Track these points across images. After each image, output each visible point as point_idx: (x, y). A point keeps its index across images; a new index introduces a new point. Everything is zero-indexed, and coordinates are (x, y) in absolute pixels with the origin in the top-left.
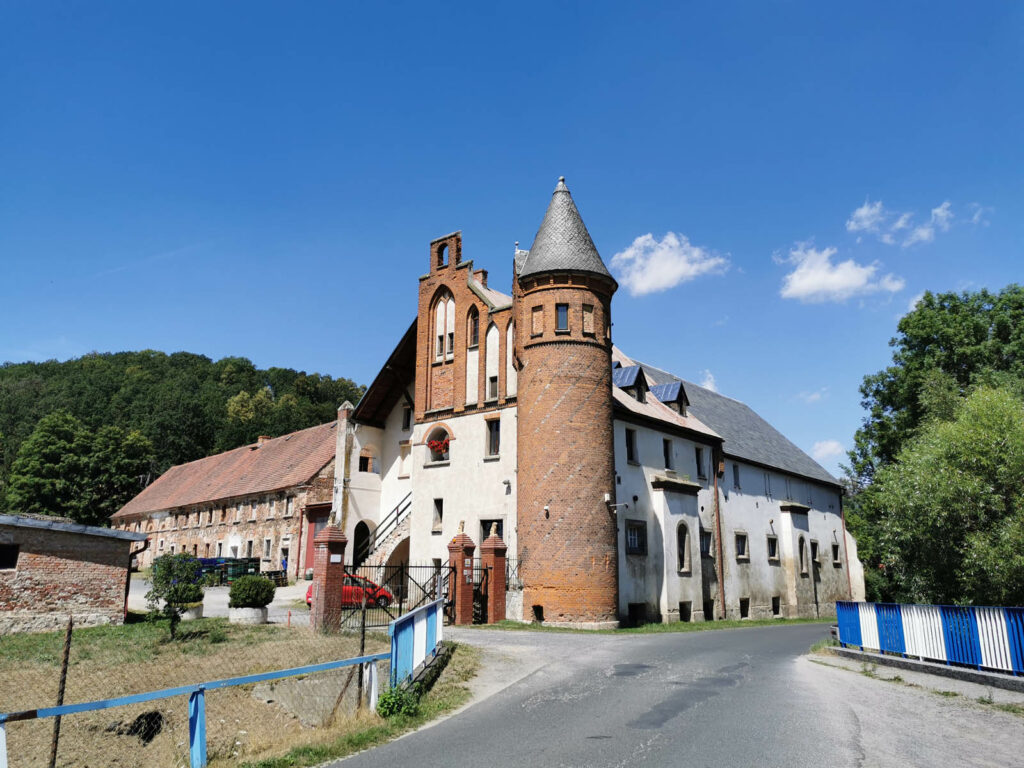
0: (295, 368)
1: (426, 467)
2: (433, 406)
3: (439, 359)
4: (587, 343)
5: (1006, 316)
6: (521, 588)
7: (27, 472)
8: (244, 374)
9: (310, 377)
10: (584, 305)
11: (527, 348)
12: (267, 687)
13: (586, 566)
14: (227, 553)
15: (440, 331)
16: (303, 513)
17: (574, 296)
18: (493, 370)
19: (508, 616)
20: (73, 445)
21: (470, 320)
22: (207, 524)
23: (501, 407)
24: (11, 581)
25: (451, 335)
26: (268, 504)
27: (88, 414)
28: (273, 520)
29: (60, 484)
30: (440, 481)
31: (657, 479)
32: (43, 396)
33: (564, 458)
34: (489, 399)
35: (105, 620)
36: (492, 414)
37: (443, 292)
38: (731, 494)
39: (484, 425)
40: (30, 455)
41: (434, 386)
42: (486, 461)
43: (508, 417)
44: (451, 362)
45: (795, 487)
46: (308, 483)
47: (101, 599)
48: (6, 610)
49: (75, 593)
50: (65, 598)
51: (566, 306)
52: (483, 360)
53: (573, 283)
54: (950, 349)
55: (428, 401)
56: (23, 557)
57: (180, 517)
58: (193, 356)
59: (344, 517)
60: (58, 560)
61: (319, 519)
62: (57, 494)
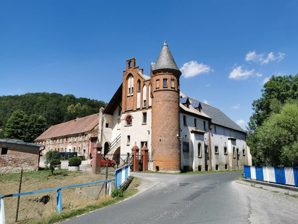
0: (87, 98)
1: (125, 126)
2: (127, 109)
3: (129, 95)
4: (172, 90)
5: (296, 83)
6: (152, 161)
7: (10, 127)
8: (72, 99)
9: (91, 100)
10: (171, 79)
11: (155, 92)
12: (79, 188)
13: (171, 155)
14: (68, 151)
15: (129, 87)
16: (89, 139)
17: (169, 77)
18: (145, 98)
19: (149, 169)
20: (23, 120)
21: (138, 83)
22: (62, 142)
23: (147, 109)
24: (6, 158)
25: (132, 88)
26: (79, 137)
27: (27, 111)
28: (81, 141)
29: (19, 131)
30: (129, 130)
31: (192, 130)
32: (14, 105)
33: (165, 124)
34: (143, 107)
35: (33, 169)
36: (144, 111)
37: (130, 75)
38: (214, 135)
39: (142, 114)
40: (11, 122)
41: (127, 103)
42: (142, 125)
43: (149, 112)
44: (132, 96)
45: (232, 133)
46: (91, 131)
47: (31, 164)
48: (4, 166)
49: (24, 162)
50: (21, 163)
51: (166, 79)
52: (142, 95)
53: (168, 73)
54: (279, 93)
55: (126, 108)
56: (9, 151)
57: (54, 140)
58: (58, 94)
59: (101, 141)
60: (19, 152)
61: (94, 141)
62: (18, 134)
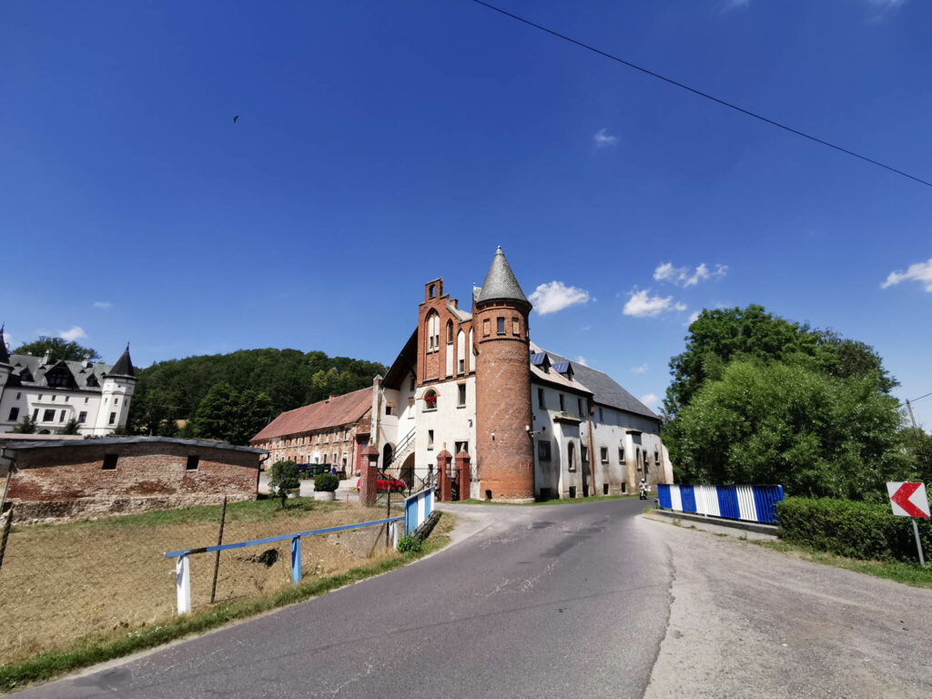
0: (349, 357)
1: (424, 412)
2: (428, 377)
3: (430, 350)
4: (515, 340)
5: (749, 322)
6: (479, 480)
7: (204, 416)
8: (321, 361)
9: (358, 361)
10: (513, 318)
11: (481, 343)
12: (336, 535)
13: (516, 467)
14: (313, 461)
15: (431, 334)
16: (354, 439)
17: (508, 313)
18: (461, 356)
19: (472, 496)
20: (229, 401)
21: (448, 327)
22: (302, 444)
23: (467, 377)
24: (195, 476)
25: (437, 336)
27: (238, 384)
28: (337, 442)
29: (222, 422)
30: (432, 420)
31: (556, 417)
32: (213, 374)
33: (503, 406)
34: (459, 373)
35: (246, 498)
36: (461, 381)
37: (433, 312)
38: (598, 425)
39: (457, 387)
40: (206, 406)
41: (428, 366)
42: (458, 408)
43: (470, 383)
44: (437, 351)
45: (634, 420)
46: (357, 422)
47: (244, 486)
48: (192, 492)
49: (230, 483)
50: (224, 486)
51: (503, 319)
52: (456, 350)
53: (507, 306)
54: (718, 341)
55: (424, 374)
56: (201, 463)
57: (287, 441)
58: (294, 351)
59: (378, 441)
60: (221, 465)
61: (363, 442)
62: (221, 428)
